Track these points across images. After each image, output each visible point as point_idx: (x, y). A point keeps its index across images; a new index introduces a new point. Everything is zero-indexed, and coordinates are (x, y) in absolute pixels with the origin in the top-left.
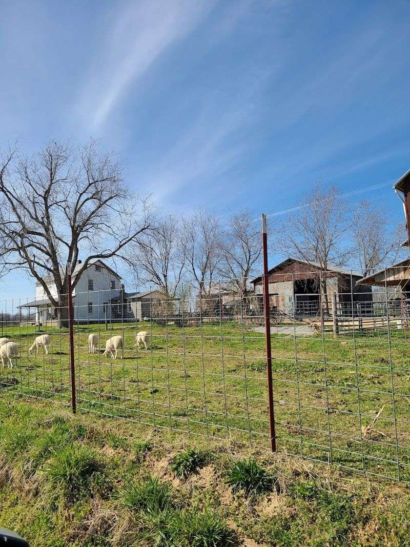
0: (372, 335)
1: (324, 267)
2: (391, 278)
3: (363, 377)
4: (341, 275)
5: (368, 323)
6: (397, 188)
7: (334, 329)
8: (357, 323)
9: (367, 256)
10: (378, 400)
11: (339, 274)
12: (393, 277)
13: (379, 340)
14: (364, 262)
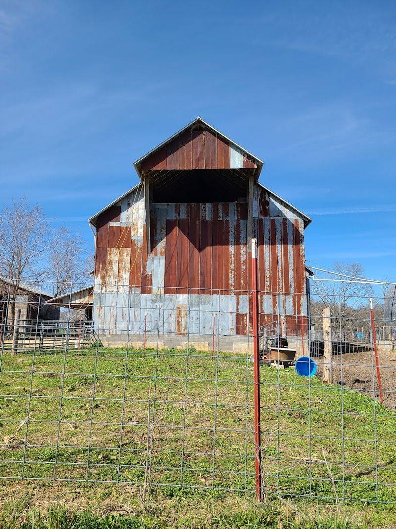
0: (50, 353)
1: (15, 284)
2: (78, 302)
3: (26, 391)
4: (32, 294)
5: (48, 342)
6: (92, 223)
7: (13, 346)
8: (38, 341)
9: (60, 279)
10: (33, 411)
11: (31, 292)
12: (79, 300)
13: (54, 358)
14: (56, 284)
